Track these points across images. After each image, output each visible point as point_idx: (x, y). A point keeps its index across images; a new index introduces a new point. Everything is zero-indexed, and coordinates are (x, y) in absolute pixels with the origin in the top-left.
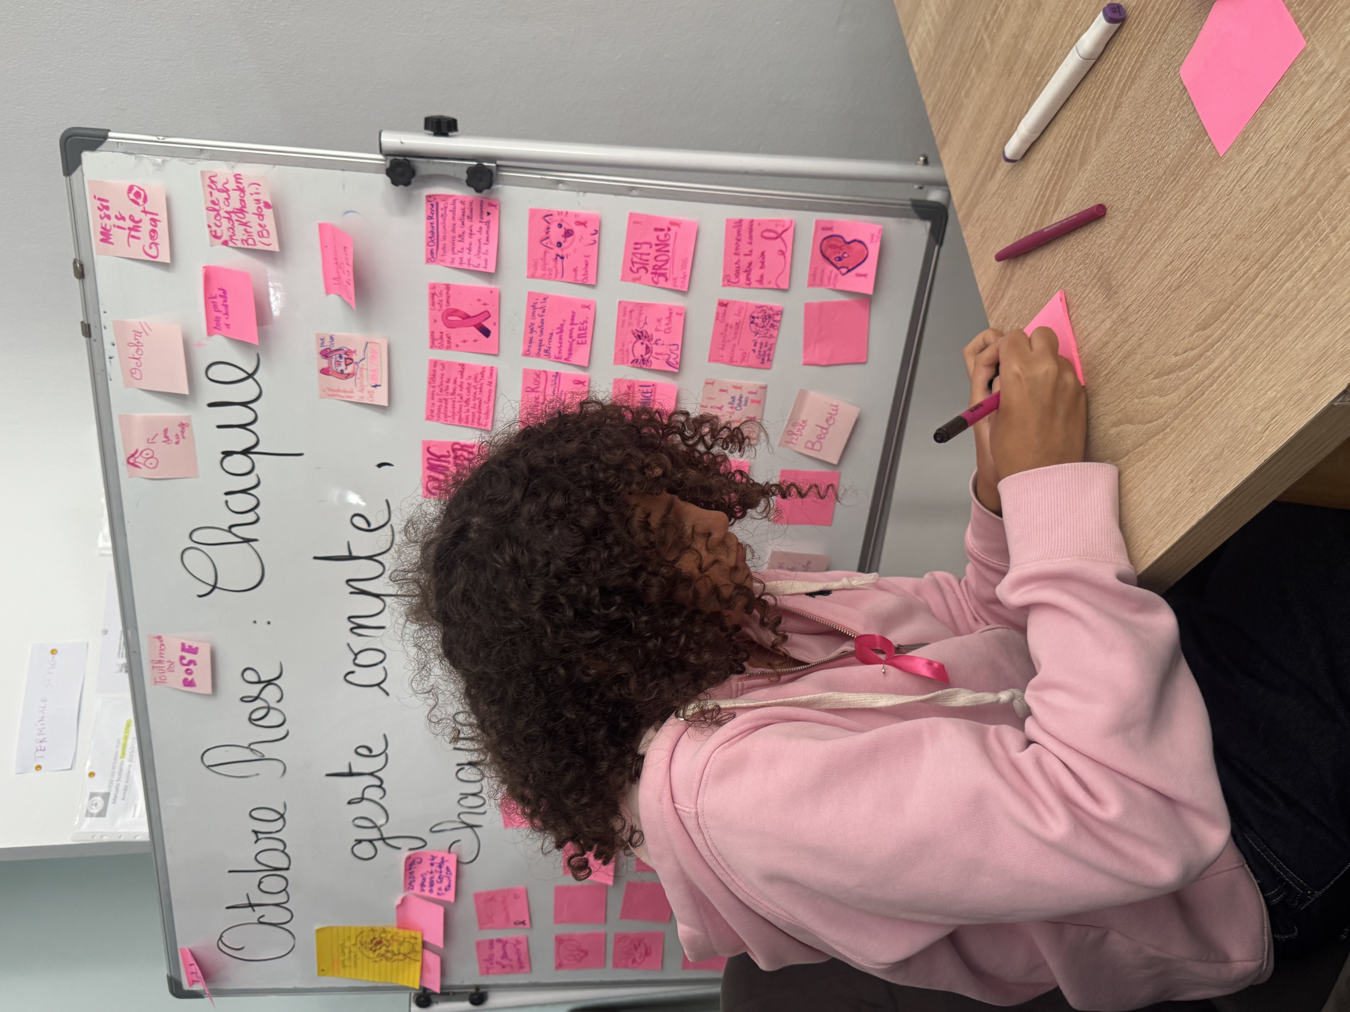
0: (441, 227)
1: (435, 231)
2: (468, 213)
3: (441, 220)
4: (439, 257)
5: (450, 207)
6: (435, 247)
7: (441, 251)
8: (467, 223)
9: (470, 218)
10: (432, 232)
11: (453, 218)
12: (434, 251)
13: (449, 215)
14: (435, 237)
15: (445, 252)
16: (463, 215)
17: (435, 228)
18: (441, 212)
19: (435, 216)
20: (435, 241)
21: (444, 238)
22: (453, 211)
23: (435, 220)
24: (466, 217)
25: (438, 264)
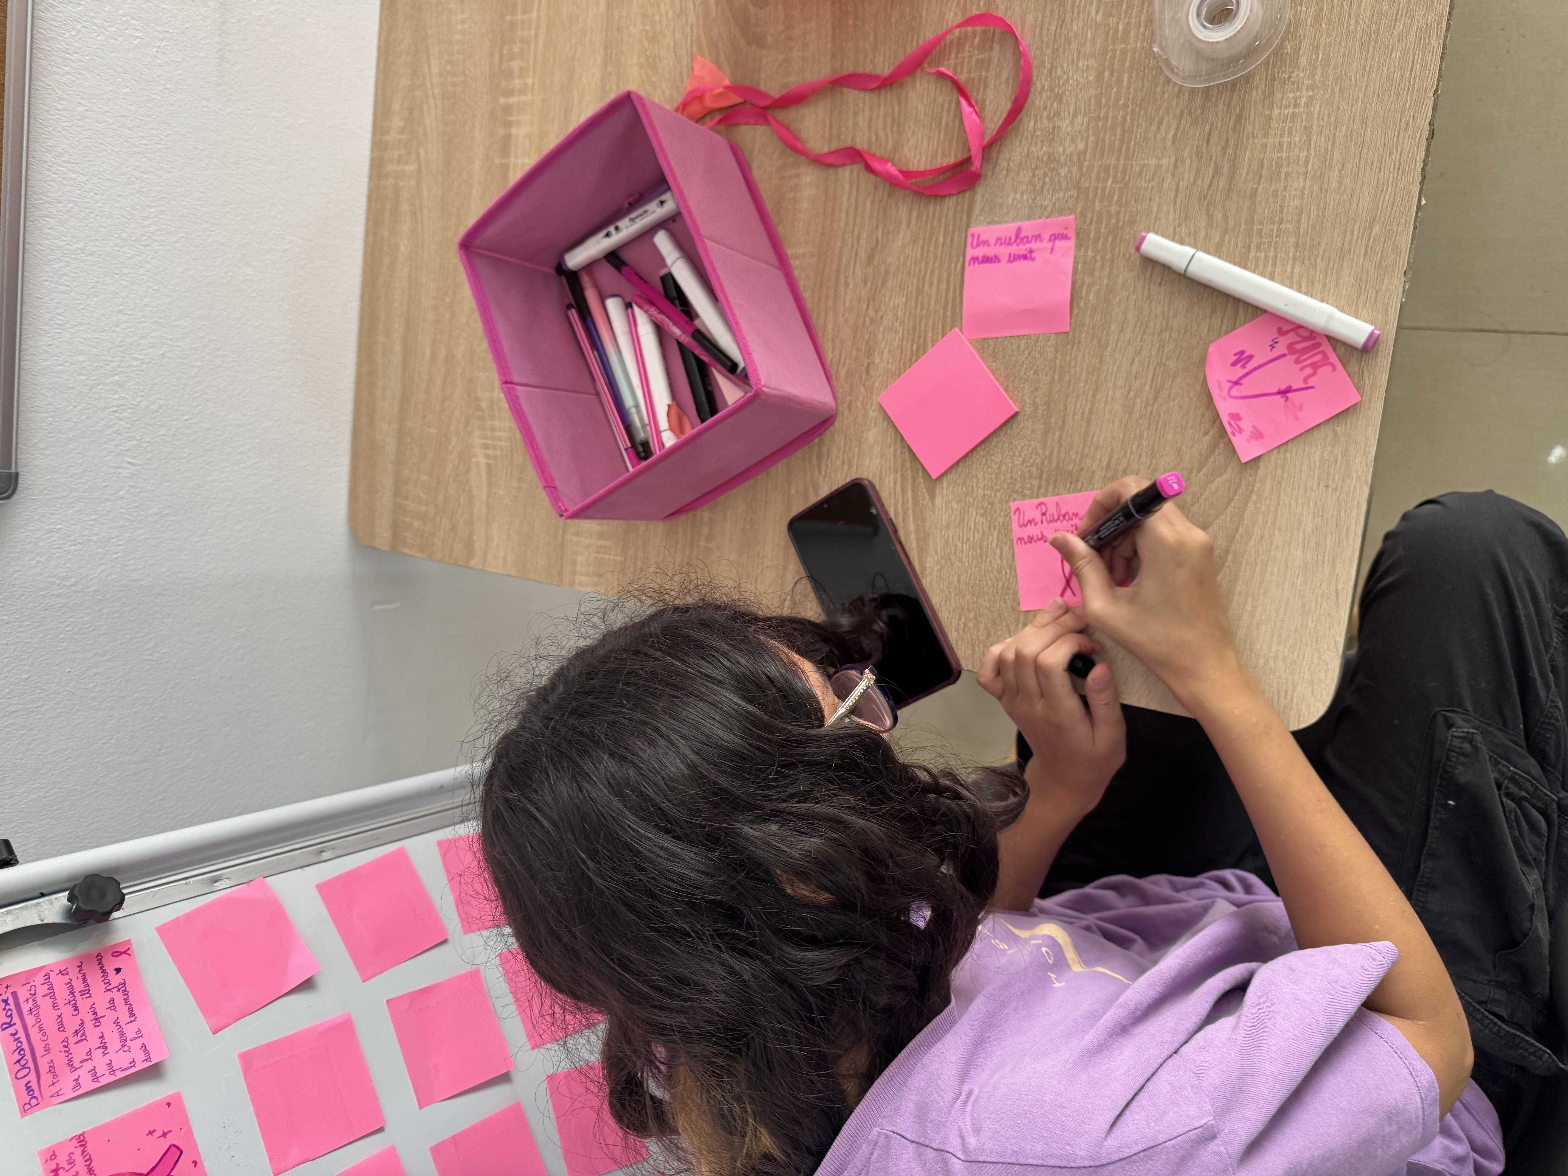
0: (34, 1032)
1: (25, 1046)
2: (78, 986)
3: (30, 1020)
4: (47, 1091)
5: (42, 990)
6: (32, 1077)
7: (46, 1079)
8: (84, 1004)
9: (86, 992)
10: (20, 1050)
11: (55, 1007)
12: (34, 1085)
13: (45, 1004)
14: (28, 1056)
15: (55, 1076)
16: (72, 993)
17: (23, 1039)
18: (25, 1008)
19: (16, 1019)
20: (31, 1064)
21: (47, 1051)
22: (51, 994)
23: (19, 1026)
24: (77, 994)
25: (49, 1105)
